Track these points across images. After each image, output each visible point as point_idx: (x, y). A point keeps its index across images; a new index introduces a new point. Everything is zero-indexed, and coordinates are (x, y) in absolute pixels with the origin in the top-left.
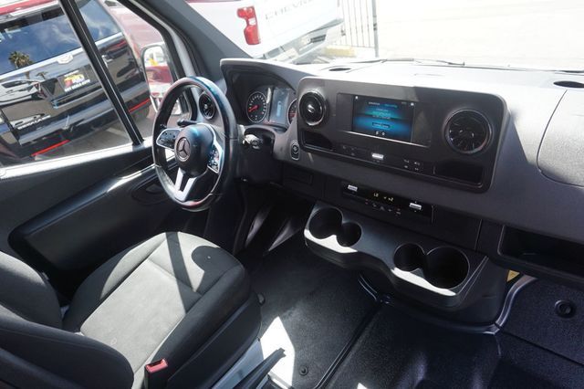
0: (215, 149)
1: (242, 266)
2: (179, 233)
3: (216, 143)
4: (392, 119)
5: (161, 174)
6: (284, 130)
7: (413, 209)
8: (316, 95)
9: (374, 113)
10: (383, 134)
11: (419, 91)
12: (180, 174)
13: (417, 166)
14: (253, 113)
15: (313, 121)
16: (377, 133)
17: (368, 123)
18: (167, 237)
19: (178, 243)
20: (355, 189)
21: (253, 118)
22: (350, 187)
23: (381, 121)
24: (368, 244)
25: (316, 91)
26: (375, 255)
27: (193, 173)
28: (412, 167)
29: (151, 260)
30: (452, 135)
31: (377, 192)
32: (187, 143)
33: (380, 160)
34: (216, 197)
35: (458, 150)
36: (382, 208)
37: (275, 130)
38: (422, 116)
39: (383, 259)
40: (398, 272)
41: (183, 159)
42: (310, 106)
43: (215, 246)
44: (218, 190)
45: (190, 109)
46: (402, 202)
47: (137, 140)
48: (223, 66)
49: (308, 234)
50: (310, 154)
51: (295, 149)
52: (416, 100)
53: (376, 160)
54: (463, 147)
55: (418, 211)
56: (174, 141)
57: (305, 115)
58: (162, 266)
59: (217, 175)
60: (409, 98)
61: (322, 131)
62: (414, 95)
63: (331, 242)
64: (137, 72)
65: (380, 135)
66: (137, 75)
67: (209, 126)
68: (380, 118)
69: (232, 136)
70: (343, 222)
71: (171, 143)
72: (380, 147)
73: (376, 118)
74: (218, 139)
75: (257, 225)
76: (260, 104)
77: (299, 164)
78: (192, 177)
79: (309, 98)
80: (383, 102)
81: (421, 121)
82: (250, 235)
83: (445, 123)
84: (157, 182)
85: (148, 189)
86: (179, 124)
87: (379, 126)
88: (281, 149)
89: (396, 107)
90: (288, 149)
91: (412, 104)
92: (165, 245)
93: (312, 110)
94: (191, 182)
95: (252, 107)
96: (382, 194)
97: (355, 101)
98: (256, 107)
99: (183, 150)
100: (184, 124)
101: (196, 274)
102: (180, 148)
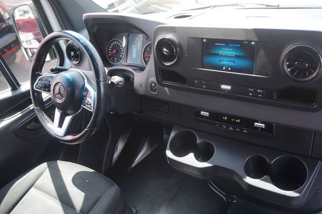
0: (87, 90)
1: (117, 186)
2: (59, 162)
3: (87, 86)
4: (236, 56)
5: (40, 114)
6: (142, 69)
7: (257, 128)
8: (169, 40)
9: (221, 52)
10: (230, 69)
11: (257, 32)
12: (57, 114)
13: (260, 93)
14: (113, 57)
15: (168, 61)
16: (224, 68)
17: (215, 60)
18: (49, 166)
19: (59, 170)
20: (207, 114)
21: (113, 61)
22: (203, 113)
23: (227, 58)
24: (221, 159)
25: (169, 36)
26: (228, 167)
27: (68, 112)
28: (256, 94)
29: (36, 187)
30: (289, 66)
31: (225, 115)
32: (62, 87)
33: (228, 90)
34: (92, 131)
35: (295, 78)
36: (231, 128)
37: (134, 70)
38: (262, 52)
39: (236, 171)
40: (249, 180)
41: (59, 101)
42: (165, 49)
43: (92, 170)
44: (93, 125)
45: (58, 56)
46: (248, 123)
47: (15, 85)
48: (85, 20)
49: (169, 154)
50: (166, 88)
51: (153, 85)
52: (256, 39)
53: (225, 90)
54: (298, 76)
55: (262, 129)
56: (50, 85)
57: (161, 57)
58: (46, 192)
59: (91, 113)
60: (250, 38)
61: (176, 69)
62: (254, 35)
63: (190, 159)
64: (4, 25)
65: (227, 69)
66: (4, 28)
67: (79, 70)
68: (226, 56)
69: (101, 79)
70: (198, 141)
71: (47, 88)
72: (228, 79)
73: (222, 56)
74: (89, 82)
75: (120, 147)
76: (118, 49)
77: (158, 97)
78: (68, 115)
79: (164, 43)
80: (227, 43)
81: (262, 57)
82: (116, 155)
83: (283, 57)
84: (36, 120)
85: (28, 127)
86: (52, 70)
87: (225, 62)
88: (141, 85)
89: (239, 46)
90: (146, 85)
91: (253, 43)
92: (47, 173)
93: (167, 52)
94: (68, 119)
95: (112, 51)
96: (230, 117)
97: (203, 43)
98: (115, 51)
99: (59, 93)
100: (56, 71)
101: (78, 197)
102: (57, 91)
